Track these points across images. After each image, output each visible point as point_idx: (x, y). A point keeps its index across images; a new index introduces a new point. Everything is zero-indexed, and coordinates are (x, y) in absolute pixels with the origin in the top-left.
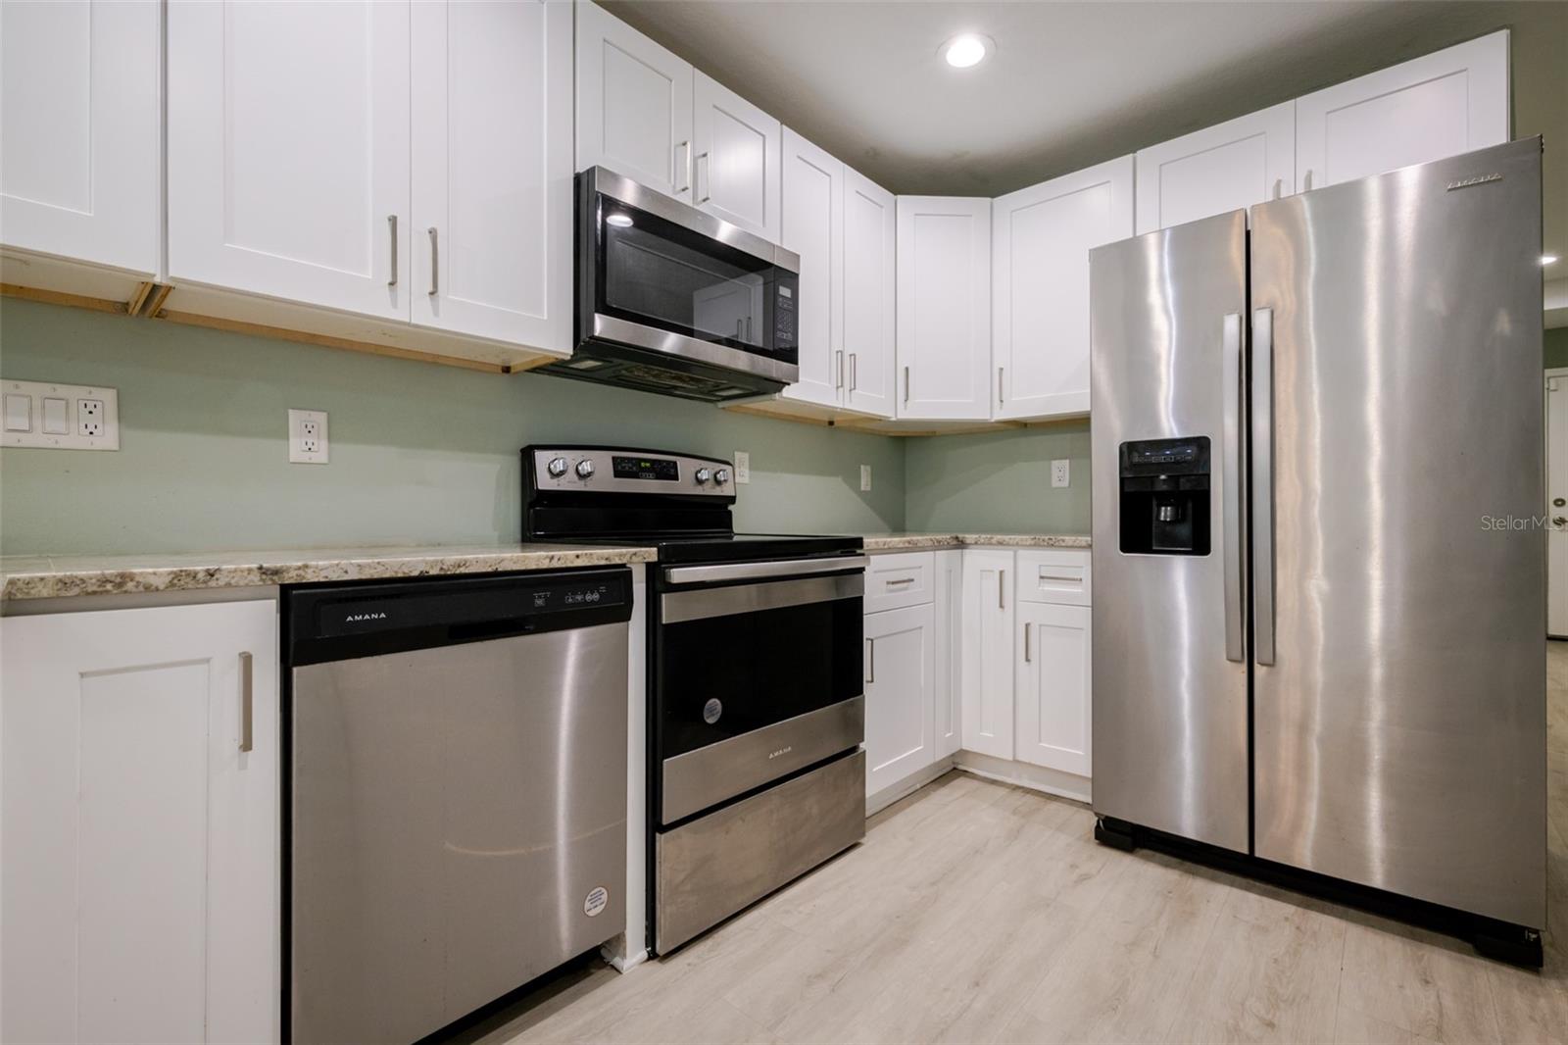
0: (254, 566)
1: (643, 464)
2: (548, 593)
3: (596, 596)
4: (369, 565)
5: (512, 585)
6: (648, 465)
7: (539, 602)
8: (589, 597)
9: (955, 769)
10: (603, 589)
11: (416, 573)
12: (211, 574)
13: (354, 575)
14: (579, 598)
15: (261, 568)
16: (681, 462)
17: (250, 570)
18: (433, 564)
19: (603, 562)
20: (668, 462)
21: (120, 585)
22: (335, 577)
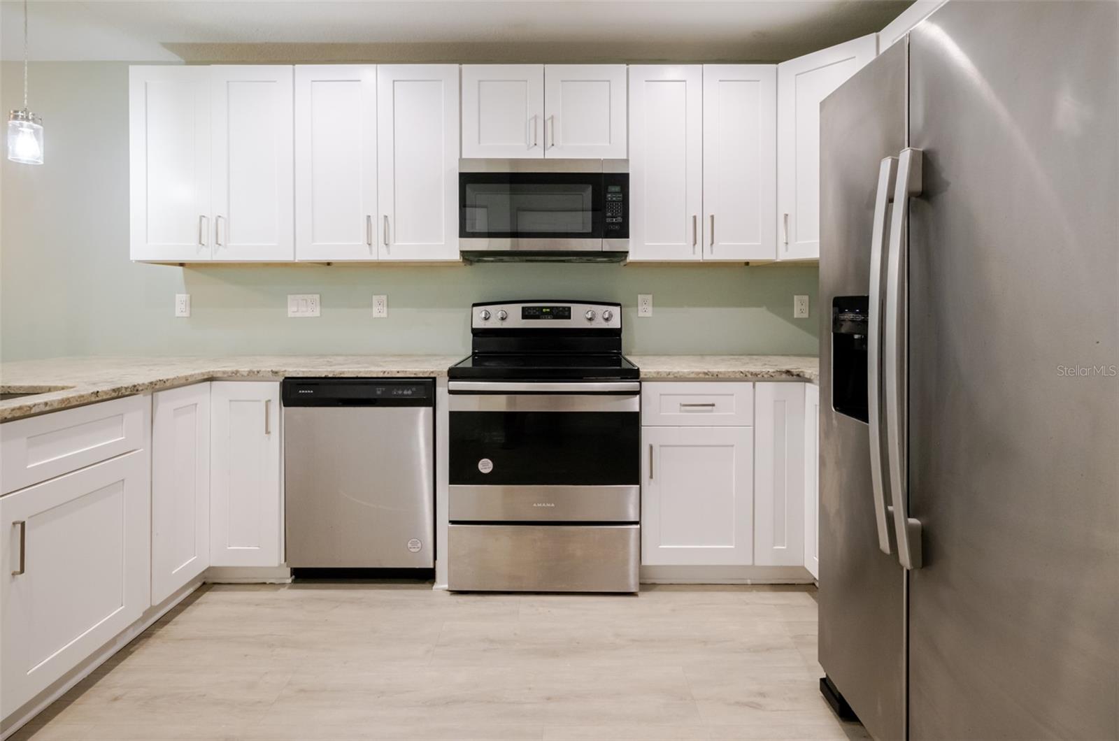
0: (270, 370)
1: (544, 310)
2: (384, 389)
3: (410, 392)
4: (306, 372)
5: (366, 384)
6: (548, 310)
7: (379, 393)
8: (405, 392)
9: (814, 584)
10: (414, 389)
11: (323, 376)
12: (258, 372)
13: (301, 375)
14: (400, 392)
15: (272, 371)
16: (574, 307)
17: (269, 372)
18: (331, 372)
19: (413, 376)
20: (564, 308)
21: (236, 374)
22: (295, 375)
